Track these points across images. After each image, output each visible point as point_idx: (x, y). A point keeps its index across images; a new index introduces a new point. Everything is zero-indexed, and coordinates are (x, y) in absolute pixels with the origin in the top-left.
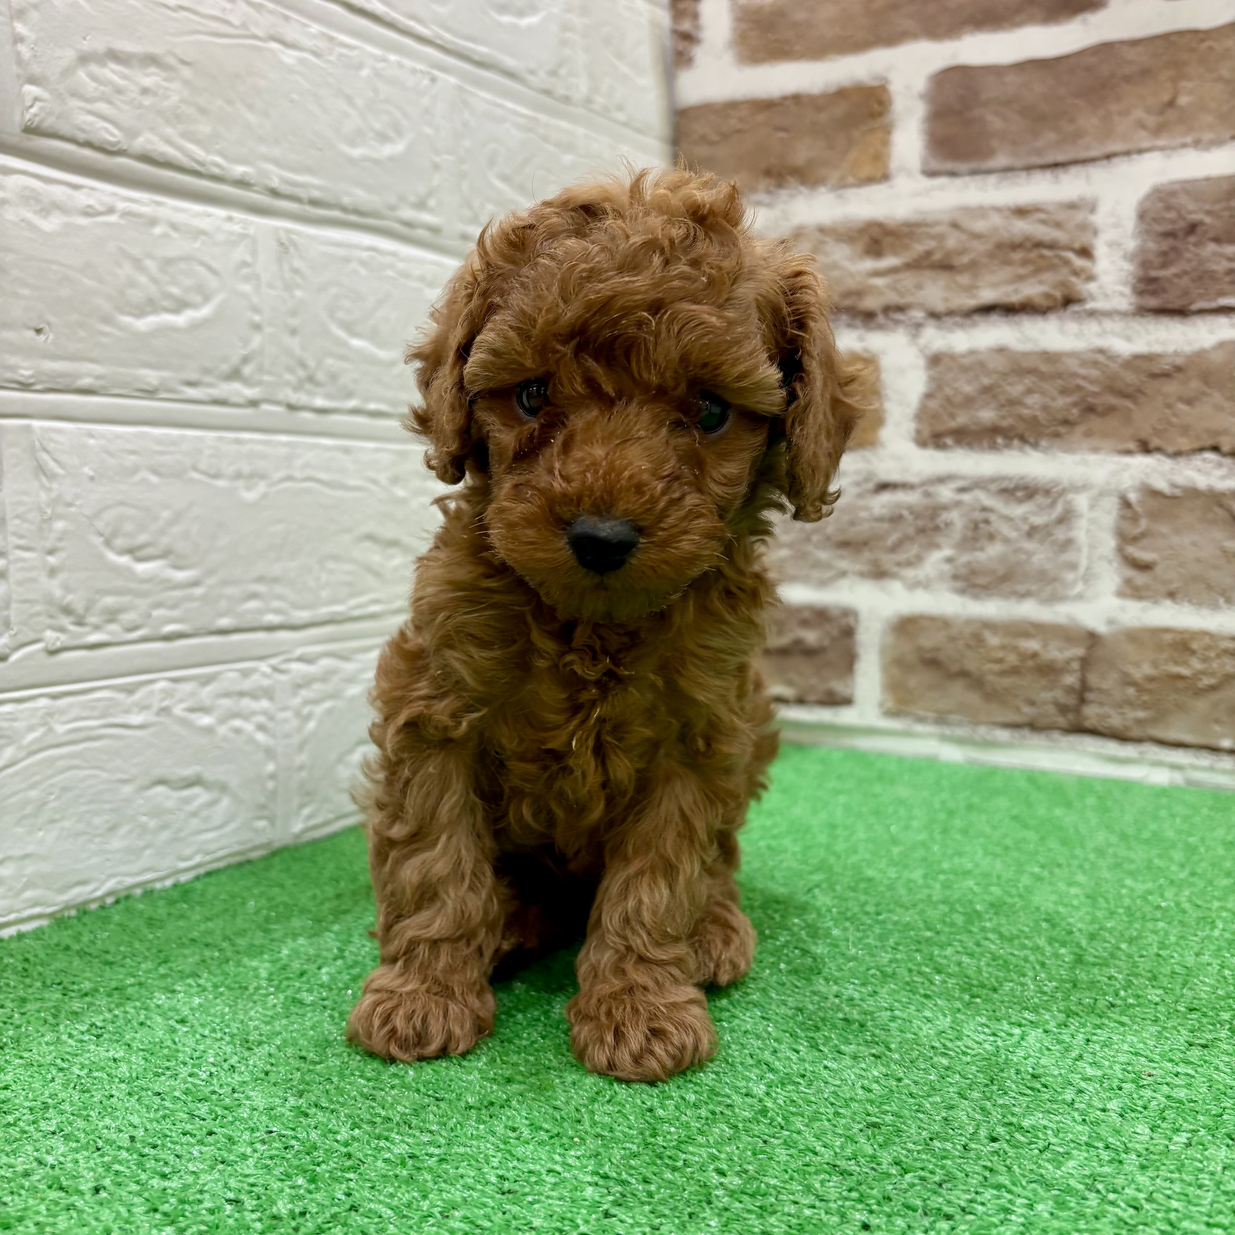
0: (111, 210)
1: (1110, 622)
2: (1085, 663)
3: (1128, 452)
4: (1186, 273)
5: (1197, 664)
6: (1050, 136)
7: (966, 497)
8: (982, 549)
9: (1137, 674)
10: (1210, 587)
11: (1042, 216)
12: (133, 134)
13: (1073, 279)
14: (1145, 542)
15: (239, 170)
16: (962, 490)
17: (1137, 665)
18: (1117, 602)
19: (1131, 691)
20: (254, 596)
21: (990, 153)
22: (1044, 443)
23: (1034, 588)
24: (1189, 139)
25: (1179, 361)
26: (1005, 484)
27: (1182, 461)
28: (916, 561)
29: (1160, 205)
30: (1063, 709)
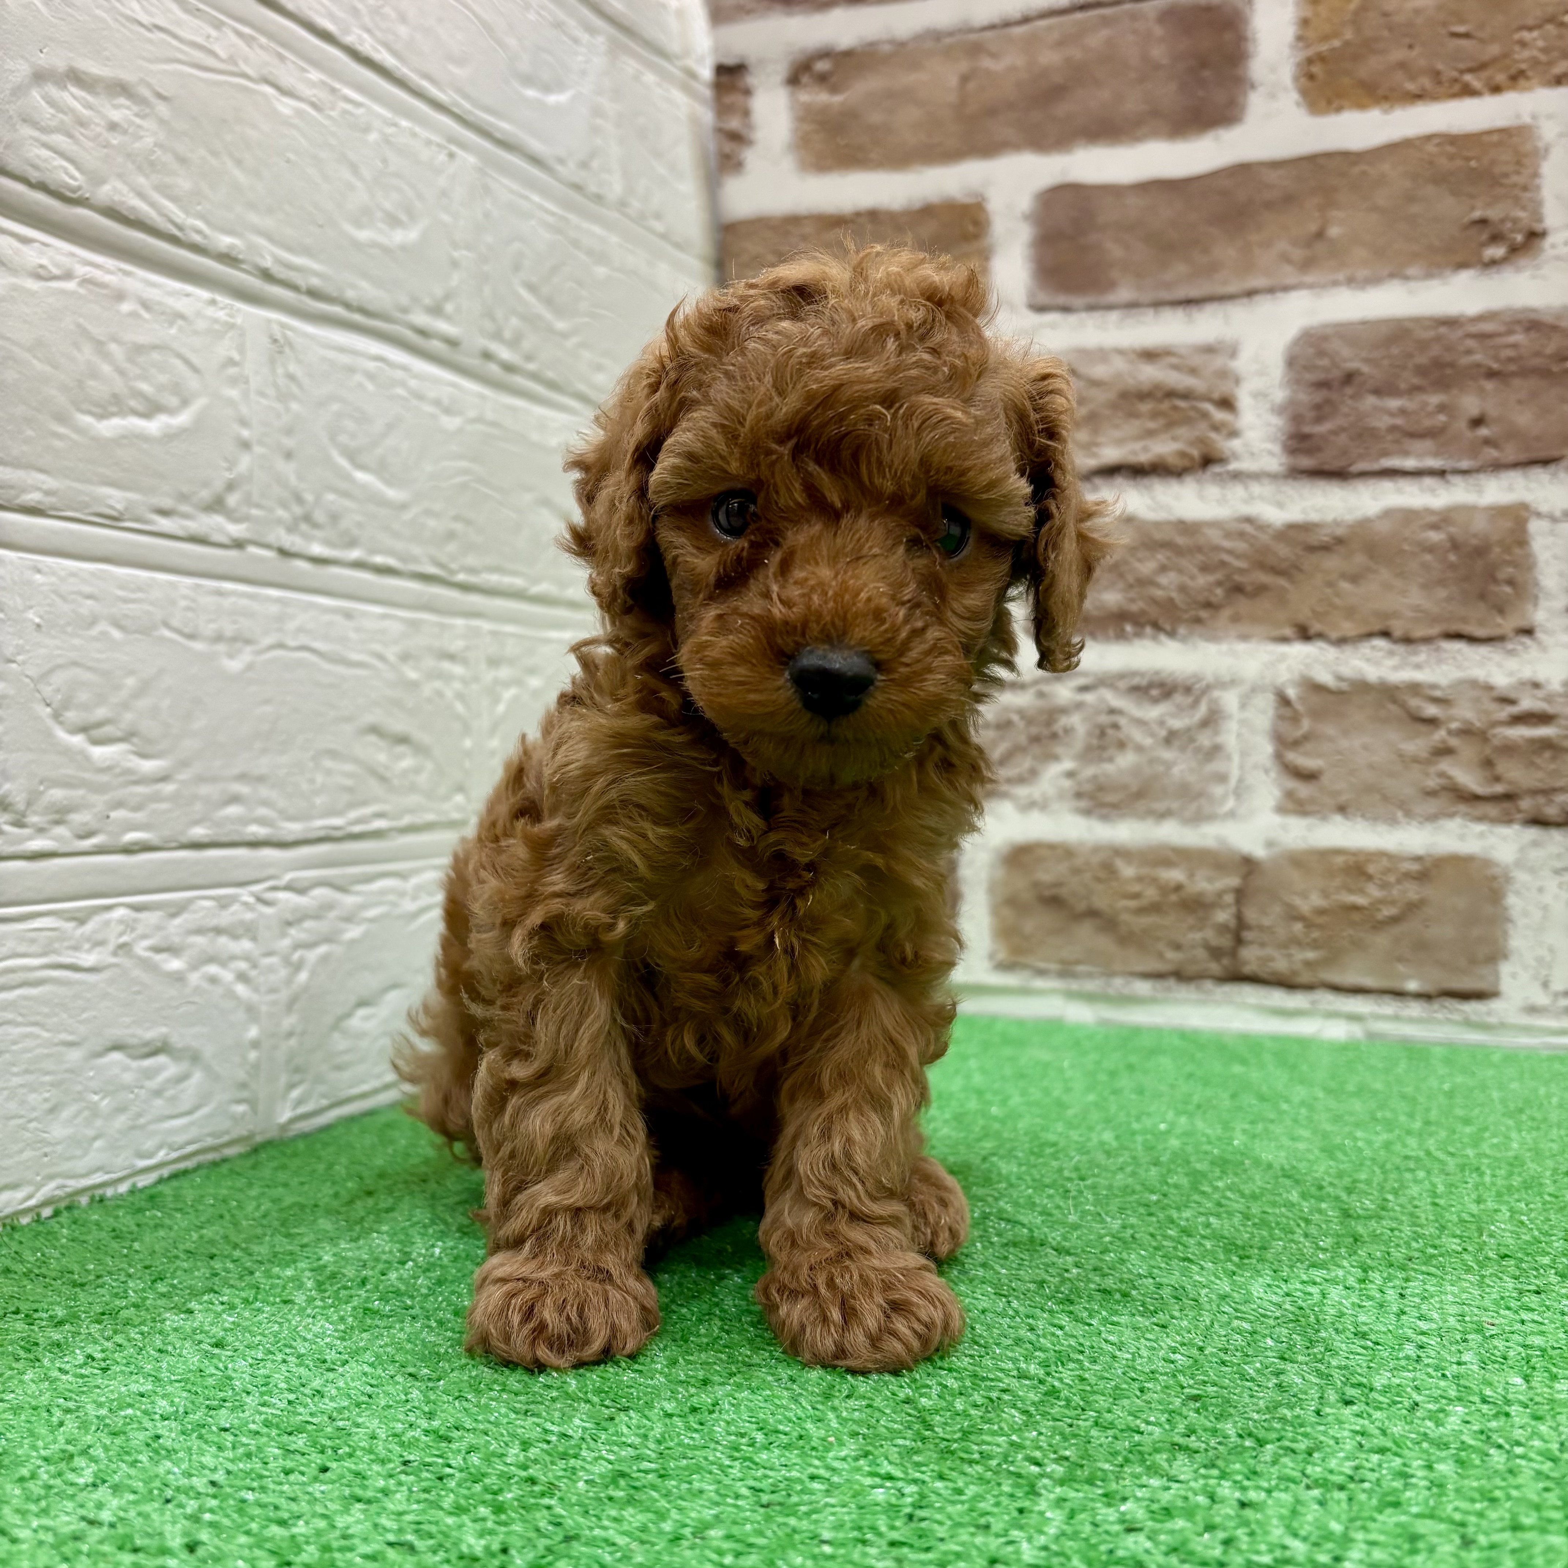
0: (68, 276)
1: (1270, 844)
2: (1240, 894)
3: (1284, 640)
4: (1343, 429)
5: (1375, 892)
6: (1181, 268)
7: (1089, 698)
8: (1111, 760)
9: (1305, 906)
10: (1385, 798)
11: (1174, 360)
12: (98, 180)
13: (1213, 435)
14: (1308, 746)
15: (225, 241)
16: (1084, 689)
17: (1304, 895)
18: (1277, 819)
19: (1298, 927)
20: (235, 799)
21: (1111, 285)
22: (1182, 630)
23: (1175, 805)
24: (1341, 276)
25: (1340, 532)
26: (1136, 681)
27: (1348, 649)
28: (1030, 777)
29: (1311, 351)
30: (1215, 953)
